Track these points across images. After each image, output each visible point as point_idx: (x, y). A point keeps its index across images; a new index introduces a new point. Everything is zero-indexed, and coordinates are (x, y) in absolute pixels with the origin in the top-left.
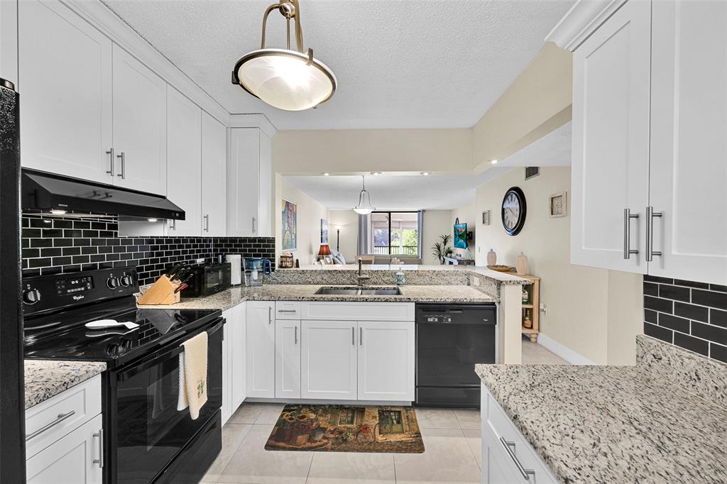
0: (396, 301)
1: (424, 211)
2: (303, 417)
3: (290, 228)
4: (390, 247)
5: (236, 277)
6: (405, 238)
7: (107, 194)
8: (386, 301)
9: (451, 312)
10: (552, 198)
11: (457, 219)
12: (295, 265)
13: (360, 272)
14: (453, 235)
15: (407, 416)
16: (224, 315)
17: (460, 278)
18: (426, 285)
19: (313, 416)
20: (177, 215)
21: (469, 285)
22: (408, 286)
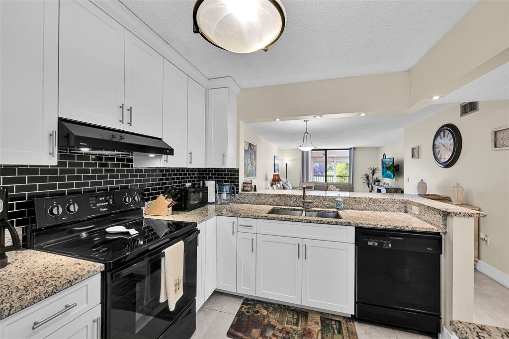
0: (337, 224)
1: (355, 148)
2: (257, 312)
3: (252, 162)
4: (326, 176)
5: (211, 198)
6: (338, 170)
7: (121, 137)
8: (328, 223)
9: (391, 238)
10: (496, 133)
11: (384, 154)
12: (253, 190)
13: (304, 197)
14: (380, 167)
15: (348, 328)
16: (198, 227)
17: (397, 206)
18: (363, 210)
19: (265, 312)
20: (168, 151)
21: (406, 212)
22: (347, 211)
